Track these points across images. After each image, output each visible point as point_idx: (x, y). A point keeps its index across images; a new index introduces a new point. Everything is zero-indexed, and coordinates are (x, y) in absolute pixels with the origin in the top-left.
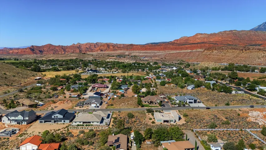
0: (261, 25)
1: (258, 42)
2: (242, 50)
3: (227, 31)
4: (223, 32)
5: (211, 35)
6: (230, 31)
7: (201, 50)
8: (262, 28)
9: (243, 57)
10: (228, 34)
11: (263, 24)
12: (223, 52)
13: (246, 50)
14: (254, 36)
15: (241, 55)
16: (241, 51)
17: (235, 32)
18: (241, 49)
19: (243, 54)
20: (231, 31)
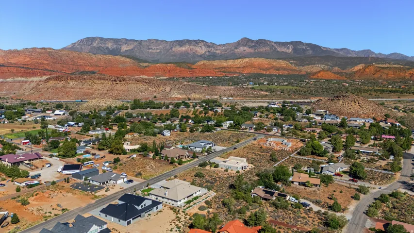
0: (75, 44)
1: (87, 68)
2: (116, 81)
3: (38, 48)
4: (31, 50)
5: (10, 52)
6: (42, 49)
7: (24, 79)
8: (78, 48)
9: (120, 91)
10: (40, 53)
11: (78, 41)
12: (86, 84)
13: (120, 81)
14: (79, 60)
15: (116, 88)
16: (115, 83)
17: (50, 50)
18: (113, 79)
19: (118, 86)
20: (44, 49)
